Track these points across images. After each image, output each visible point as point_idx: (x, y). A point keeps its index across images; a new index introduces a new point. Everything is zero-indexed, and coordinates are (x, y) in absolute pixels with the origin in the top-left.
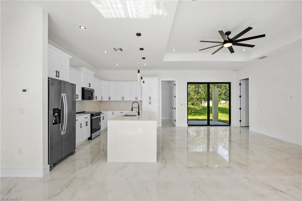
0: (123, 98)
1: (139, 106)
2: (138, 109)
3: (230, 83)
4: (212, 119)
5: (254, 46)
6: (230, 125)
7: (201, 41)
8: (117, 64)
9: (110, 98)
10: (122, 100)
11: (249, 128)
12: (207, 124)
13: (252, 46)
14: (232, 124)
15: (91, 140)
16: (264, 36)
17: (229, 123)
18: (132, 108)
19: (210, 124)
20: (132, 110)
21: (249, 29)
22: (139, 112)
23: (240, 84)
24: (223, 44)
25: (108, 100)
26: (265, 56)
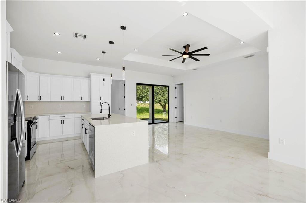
0: (62, 98)
1: (109, 107)
2: (108, 110)
3: (168, 87)
4: (149, 117)
5: (199, 60)
6: (168, 122)
7: (170, 49)
8: (59, 53)
9: (40, 98)
10: (61, 100)
11: (183, 122)
12: (152, 122)
13: (198, 60)
14: (170, 121)
15: (29, 160)
16: (209, 55)
17: (168, 121)
18: (101, 109)
19: (155, 122)
20: (101, 112)
21: (206, 48)
22: (109, 114)
23: (176, 88)
24: (183, 55)
25: (37, 100)
26: (198, 68)
